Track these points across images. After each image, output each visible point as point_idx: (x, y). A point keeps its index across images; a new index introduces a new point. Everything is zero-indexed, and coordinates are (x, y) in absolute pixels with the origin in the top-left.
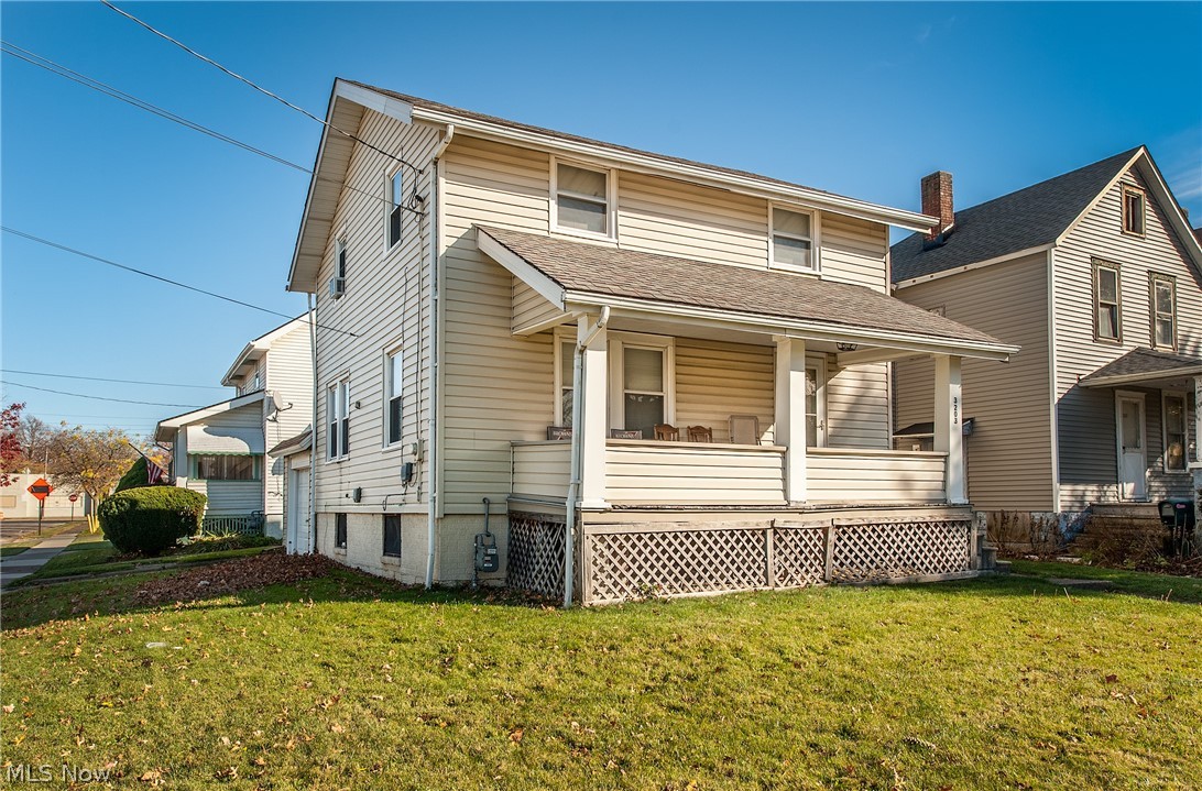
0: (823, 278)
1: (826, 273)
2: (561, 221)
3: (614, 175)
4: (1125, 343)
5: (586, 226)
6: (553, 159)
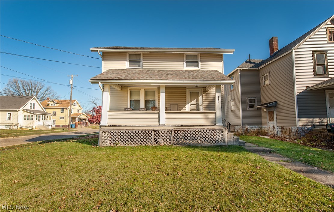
0: (201, 69)
1: (202, 68)
2: (130, 66)
3: (142, 54)
4: (329, 75)
5: (137, 66)
6: (127, 53)
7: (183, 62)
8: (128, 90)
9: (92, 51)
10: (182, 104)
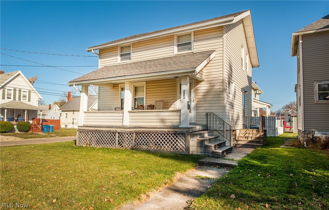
0: (194, 52)
2: (121, 60)
6: (119, 47)
7: (173, 47)
8: (119, 87)
9: (89, 51)
10: (171, 101)
